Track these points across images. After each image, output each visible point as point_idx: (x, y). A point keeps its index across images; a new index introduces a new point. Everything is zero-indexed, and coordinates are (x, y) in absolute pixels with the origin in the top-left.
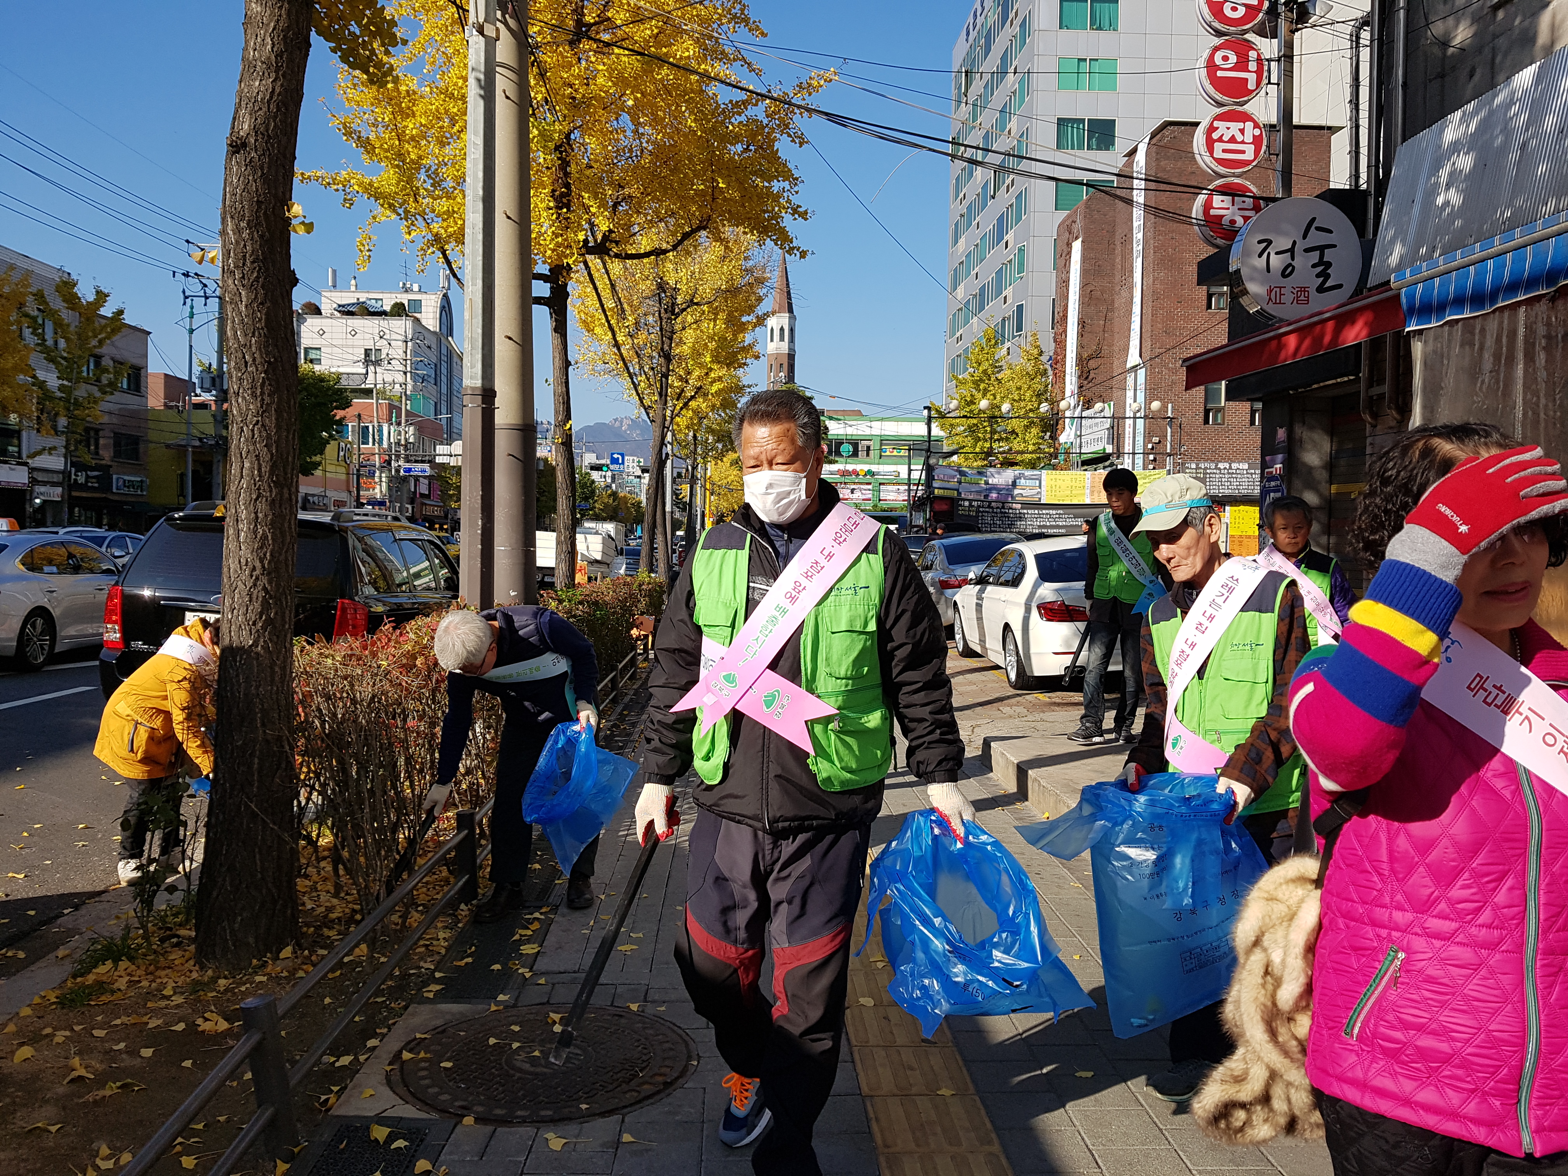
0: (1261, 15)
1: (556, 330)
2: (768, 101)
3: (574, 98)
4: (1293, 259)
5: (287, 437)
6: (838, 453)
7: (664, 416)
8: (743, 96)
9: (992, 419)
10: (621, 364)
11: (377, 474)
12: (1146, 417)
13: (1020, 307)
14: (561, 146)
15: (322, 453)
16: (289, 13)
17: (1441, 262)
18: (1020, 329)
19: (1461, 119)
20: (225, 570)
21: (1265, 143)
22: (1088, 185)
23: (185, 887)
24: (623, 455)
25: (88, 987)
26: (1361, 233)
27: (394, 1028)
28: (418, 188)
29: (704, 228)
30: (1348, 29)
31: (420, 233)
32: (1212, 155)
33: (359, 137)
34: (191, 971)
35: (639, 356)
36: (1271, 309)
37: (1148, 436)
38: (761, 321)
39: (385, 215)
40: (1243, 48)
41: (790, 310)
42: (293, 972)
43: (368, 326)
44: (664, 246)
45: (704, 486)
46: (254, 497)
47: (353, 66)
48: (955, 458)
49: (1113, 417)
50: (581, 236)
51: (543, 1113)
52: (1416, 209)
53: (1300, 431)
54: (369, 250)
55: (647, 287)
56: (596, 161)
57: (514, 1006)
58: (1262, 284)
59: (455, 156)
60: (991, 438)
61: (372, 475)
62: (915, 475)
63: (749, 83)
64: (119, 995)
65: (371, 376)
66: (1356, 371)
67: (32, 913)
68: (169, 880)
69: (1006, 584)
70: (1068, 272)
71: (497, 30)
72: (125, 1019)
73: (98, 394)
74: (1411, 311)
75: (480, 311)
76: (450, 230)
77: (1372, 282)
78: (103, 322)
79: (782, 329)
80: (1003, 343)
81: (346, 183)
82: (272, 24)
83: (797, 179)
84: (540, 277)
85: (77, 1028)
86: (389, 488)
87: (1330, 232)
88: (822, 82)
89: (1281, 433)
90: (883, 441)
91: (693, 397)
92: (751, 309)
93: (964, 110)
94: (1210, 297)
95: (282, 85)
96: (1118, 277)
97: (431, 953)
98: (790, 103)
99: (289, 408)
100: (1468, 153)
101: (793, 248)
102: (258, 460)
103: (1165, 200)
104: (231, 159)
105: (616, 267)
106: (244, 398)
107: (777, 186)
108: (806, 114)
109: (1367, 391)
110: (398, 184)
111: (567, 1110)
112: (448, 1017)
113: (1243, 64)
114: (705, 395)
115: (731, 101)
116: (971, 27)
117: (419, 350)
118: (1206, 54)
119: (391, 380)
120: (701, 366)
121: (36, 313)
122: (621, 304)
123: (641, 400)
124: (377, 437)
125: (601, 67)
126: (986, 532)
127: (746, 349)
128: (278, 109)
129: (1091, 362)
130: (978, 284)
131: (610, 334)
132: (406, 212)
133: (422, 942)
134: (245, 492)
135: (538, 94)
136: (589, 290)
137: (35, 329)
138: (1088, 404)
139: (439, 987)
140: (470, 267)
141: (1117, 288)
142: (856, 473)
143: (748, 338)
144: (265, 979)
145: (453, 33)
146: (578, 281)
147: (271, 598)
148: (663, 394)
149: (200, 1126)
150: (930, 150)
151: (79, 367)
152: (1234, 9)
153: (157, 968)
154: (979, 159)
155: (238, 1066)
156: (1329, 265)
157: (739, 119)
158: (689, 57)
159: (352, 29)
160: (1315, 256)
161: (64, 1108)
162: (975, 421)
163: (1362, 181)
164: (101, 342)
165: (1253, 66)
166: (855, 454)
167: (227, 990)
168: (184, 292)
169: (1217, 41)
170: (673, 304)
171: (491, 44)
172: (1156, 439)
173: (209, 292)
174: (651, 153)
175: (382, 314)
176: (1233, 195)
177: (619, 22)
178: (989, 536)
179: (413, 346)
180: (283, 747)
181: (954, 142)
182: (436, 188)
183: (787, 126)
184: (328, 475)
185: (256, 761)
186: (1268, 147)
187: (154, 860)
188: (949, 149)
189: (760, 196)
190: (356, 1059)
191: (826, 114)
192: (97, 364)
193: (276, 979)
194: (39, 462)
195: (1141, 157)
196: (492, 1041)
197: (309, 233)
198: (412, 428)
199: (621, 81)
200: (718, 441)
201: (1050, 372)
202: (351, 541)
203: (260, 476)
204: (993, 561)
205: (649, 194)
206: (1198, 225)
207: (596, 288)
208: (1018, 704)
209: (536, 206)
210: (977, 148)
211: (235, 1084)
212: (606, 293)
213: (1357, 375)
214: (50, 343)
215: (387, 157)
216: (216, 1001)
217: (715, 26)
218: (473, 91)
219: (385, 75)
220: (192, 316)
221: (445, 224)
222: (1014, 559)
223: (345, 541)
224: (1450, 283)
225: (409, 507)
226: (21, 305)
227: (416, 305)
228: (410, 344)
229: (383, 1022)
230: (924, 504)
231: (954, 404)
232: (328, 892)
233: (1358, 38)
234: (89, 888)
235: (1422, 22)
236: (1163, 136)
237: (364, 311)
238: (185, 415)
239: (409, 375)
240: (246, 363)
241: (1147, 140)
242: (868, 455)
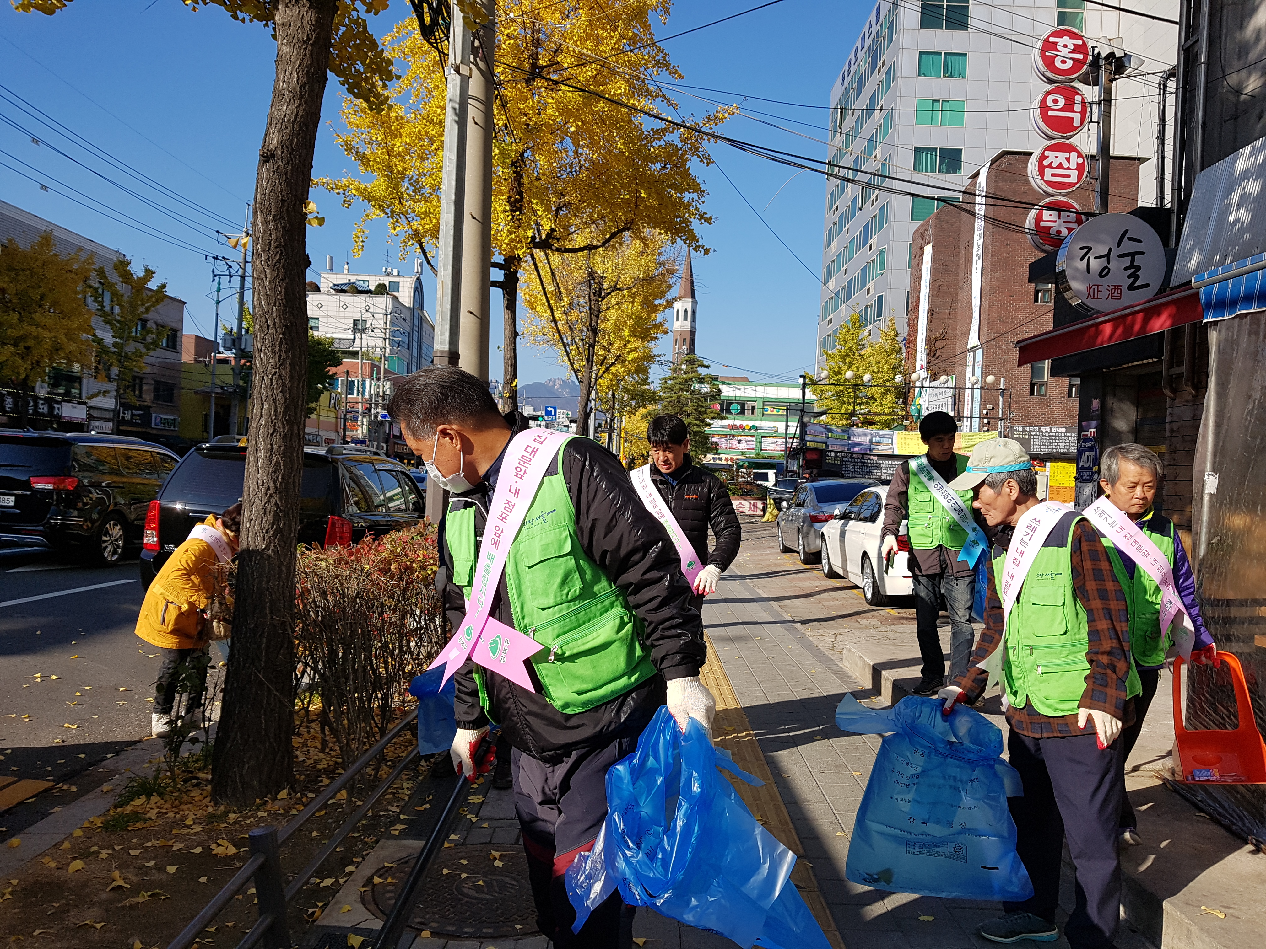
0: (1085, 67)
1: (507, 307)
2: (682, 129)
3: (528, 125)
4: (1109, 263)
5: (298, 385)
6: (729, 411)
7: (590, 377)
8: (662, 125)
9: (856, 386)
10: (557, 335)
11: (360, 418)
12: (982, 388)
13: (880, 298)
14: (516, 162)
15: (317, 400)
16: (311, 54)
17: (1234, 267)
18: (880, 315)
19: (1250, 153)
20: (246, 488)
21: (1087, 169)
22: (939, 199)
23: (204, 739)
24: (555, 408)
25: (127, 815)
26: (1166, 243)
27: (367, 858)
28: (402, 193)
29: (628, 229)
30: (1157, 79)
31: (403, 228)
32: (1043, 178)
33: (357, 152)
34: (207, 806)
35: (571, 330)
36: (1090, 303)
37: (983, 404)
38: (670, 304)
39: (376, 214)
40: (1070, 94)
41: (693, 296)
42: (287, 811)
43: (357, 302)
44: (595, 243)
45: (619, 435)
46: (271, 431)
47: (357, 96)
48: (824, 417)
49: (955, 388)
50: (530, 233)
51: (485, 930)
52: (1212, 225)
53: (1111, 402)
54: (363, 241)
55: (581, 275)
56: (544, 175)
57: (463, 844)
58: (1083, 281)
59: (432, 169)
60: (854, 402)
61: (355, 419)
62: (792, 430)
63: (668, 115)
64: (150, 823)
65: (358, 341)
66: (1159, 354)
67: (82, 756)
68: (191, 734)
69: (865, 519)
70: (921, 270)
71: (471, 70)
72: (155, 842)
73: (143, 350)
74: (1208, 306)
75: (449, 291)
76: (427, 226)
77: (1174, 282)
78: (150, 293)
79: (686, 311)
80: (866, 326)
81: (346, 188)
82: (298, 62)
83: (704, 191)
84: (496, 265)
85: (117, 848)
86: (369, 430)
87: (1140, 241)
88: (726, 115)
89: (1096, 404)
90: (766, 402)
91: (613, 364)
92: (662, 294)
93: (839, 139)
94: (1037, 292)
95: (304, 110)
96: (961, 276)
97: (398, 799)
98: (700, 131)
99: (301, 362)
100: (1256, 179)
101: (699, 246)
102: (275, 403)
103: (1002, 213)
104: (262, 167)
105: (556, 259)
106: (265, 354)
107: (687, 197)
108: (712, 140)
109: (1168, 370)
110: (387, 189)
111: (505, 929)
112: (410, 851)
113: (1069, 106)
114: (623, 362)
115: (652, 129)
116: (846, 73)
117: (396, 322)
118: (1040, 97)
119: (373, 344)
120: (621, 338)
121: (97, 285)
122: (559, 289)
123: (572, 364)
124: (360, 389)
125: (550, 101)
126: (849, 477)
127: (657, 326)
128: (301, 128)
129: (938, 343)
130: (846, 279)
131: (549, 311)
132: (393, 212)
133: (390, 791)
134: (264, 428)
135: (500, 121)
136: (533, 276)
137: (96, 298)
138: (934, 377)
139: (403, 827)
140: (442, 256)
141: (961, 284)
142: (742, 427)
143: (659, 317)
144: (265, 814)
145: (434, 72)
146: (525, 269)
147: (281, 511)
148: (590, 361)
149: (213, 930)
150: (813, 170)
151: (129, 328)
152: (1064, 62)
153: (181, 803)
154: (850, 177)
155: (244, 884)
156: (1138, 268)
157: (659, 143)
158: (621, 94)
159: (357, 67)
160: (1127, 261)
161: (107, 910)
162: (841, 388)
163: (1166, 202)
164: (147, 310)
165: (1078, 108)
166: (742, 412)
167: (235, 823)
168: (213, 271)
169: (1049, 87)
170: (601, 289)
171: (465, 81)
172: (990, 407)
173: (233, 272)
174: (588, 169)
175: (369, 292)
176: (1060, 211)
177: (566, 65)
178: (851, 481)
179: (392, 319)
180: (286, 630)
181: (829, 164)
182: (416, 194)
183: (697, 149)
184: (321, 418)
185: (265, 640)
186: (1089, 172)
187: (181, 717)
188: (826, 168)
189: (674, 205)
190: (337, 881)
191: (730, 140)
192: (144, 327)
193: (274, 815)
194: (95, 402)
195: (982, 180)
196: (445, 871)
197: (321, 225)
198: (388, 383)
199: (565, 112)
200: (632, 399)
201: (904, 350)
202: (341, 470)
203: (276, 415)
204: (855, 501)
205: (584, 202)
206: (1030, 234)
207: (539, 275)
208: (873, 618)
209: (496, 209)
210: (849, 169)
211: (240, 897)
212: (547, 279)
213: (1160, 358)
214: (107, 308)
215: (379, 168)
216: (227, 831)
217: (642, 69)
218: (450, 118)
219: (382, 103)
220: (219, 290)
221: (423, 222)
222: (872, 500)
223: (336, 470)
224: (1241, 284)
225: (384, 445)
226: (87, 278)
227: (395, 286)
228: (389, 316)
229: (358, 853)
230: (798, 454)
231: (824, 374)
232: (316, 748)
233: (1165, 86)
234: (127, 739)
235: (1220, 74)
236: (1000, 163)
237: (354, 289)
238: (211, 367)
239: (387, 341)
240: (268, 326)
241: (988, 165)
242: (753, 413)
